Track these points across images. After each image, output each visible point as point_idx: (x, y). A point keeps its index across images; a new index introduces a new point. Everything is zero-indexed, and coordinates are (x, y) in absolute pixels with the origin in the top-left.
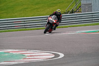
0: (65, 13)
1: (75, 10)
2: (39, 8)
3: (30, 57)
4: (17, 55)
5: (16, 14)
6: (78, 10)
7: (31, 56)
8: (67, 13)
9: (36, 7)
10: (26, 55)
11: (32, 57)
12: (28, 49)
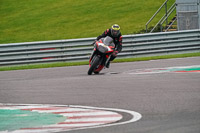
0: (145, 31)
1: (165, 25)
2: (91, 21)
3: (73, 120)
4: (46, 116)
5: (45, 33)
6: (170, 25)
7: (75, 118)
8: (149, 32)
9: (86, 19)
10: (65, 115)
11: (77, 120)
12: (69, 104)
